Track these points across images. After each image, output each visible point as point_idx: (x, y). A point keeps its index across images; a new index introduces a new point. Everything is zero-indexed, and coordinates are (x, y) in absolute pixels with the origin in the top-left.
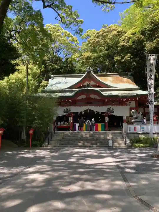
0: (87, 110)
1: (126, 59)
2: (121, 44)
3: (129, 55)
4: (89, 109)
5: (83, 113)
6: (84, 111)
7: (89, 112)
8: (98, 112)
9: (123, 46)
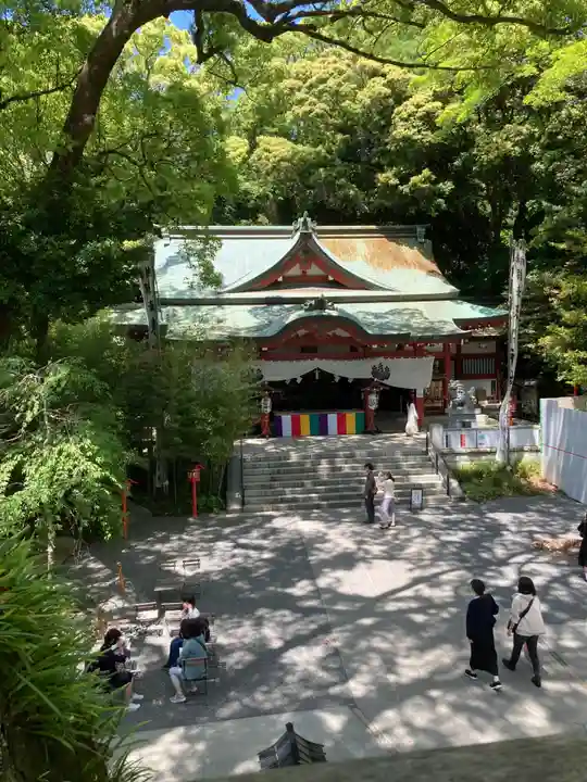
0: (312, 373)
1: (415, 185)
2: (400, 130)
3: (426, 172)
4: (319, 369)
5: (299, 381)
6: (304, 377)
7: (317, 377)
8: (343, 380)
9: (406, 139)
